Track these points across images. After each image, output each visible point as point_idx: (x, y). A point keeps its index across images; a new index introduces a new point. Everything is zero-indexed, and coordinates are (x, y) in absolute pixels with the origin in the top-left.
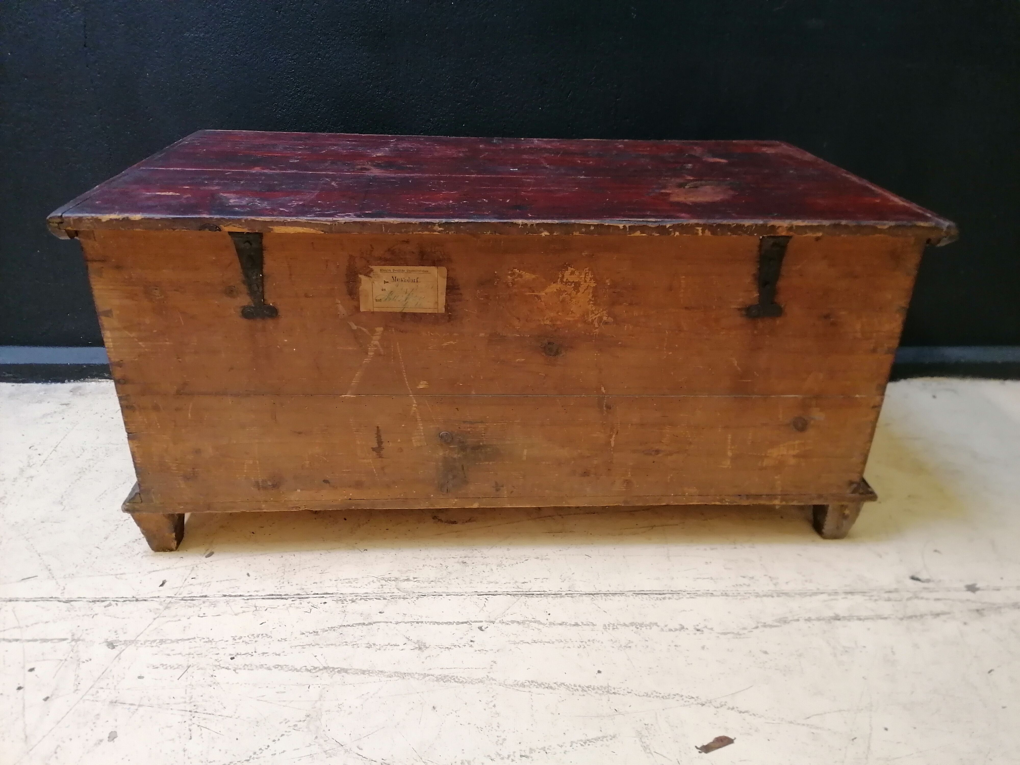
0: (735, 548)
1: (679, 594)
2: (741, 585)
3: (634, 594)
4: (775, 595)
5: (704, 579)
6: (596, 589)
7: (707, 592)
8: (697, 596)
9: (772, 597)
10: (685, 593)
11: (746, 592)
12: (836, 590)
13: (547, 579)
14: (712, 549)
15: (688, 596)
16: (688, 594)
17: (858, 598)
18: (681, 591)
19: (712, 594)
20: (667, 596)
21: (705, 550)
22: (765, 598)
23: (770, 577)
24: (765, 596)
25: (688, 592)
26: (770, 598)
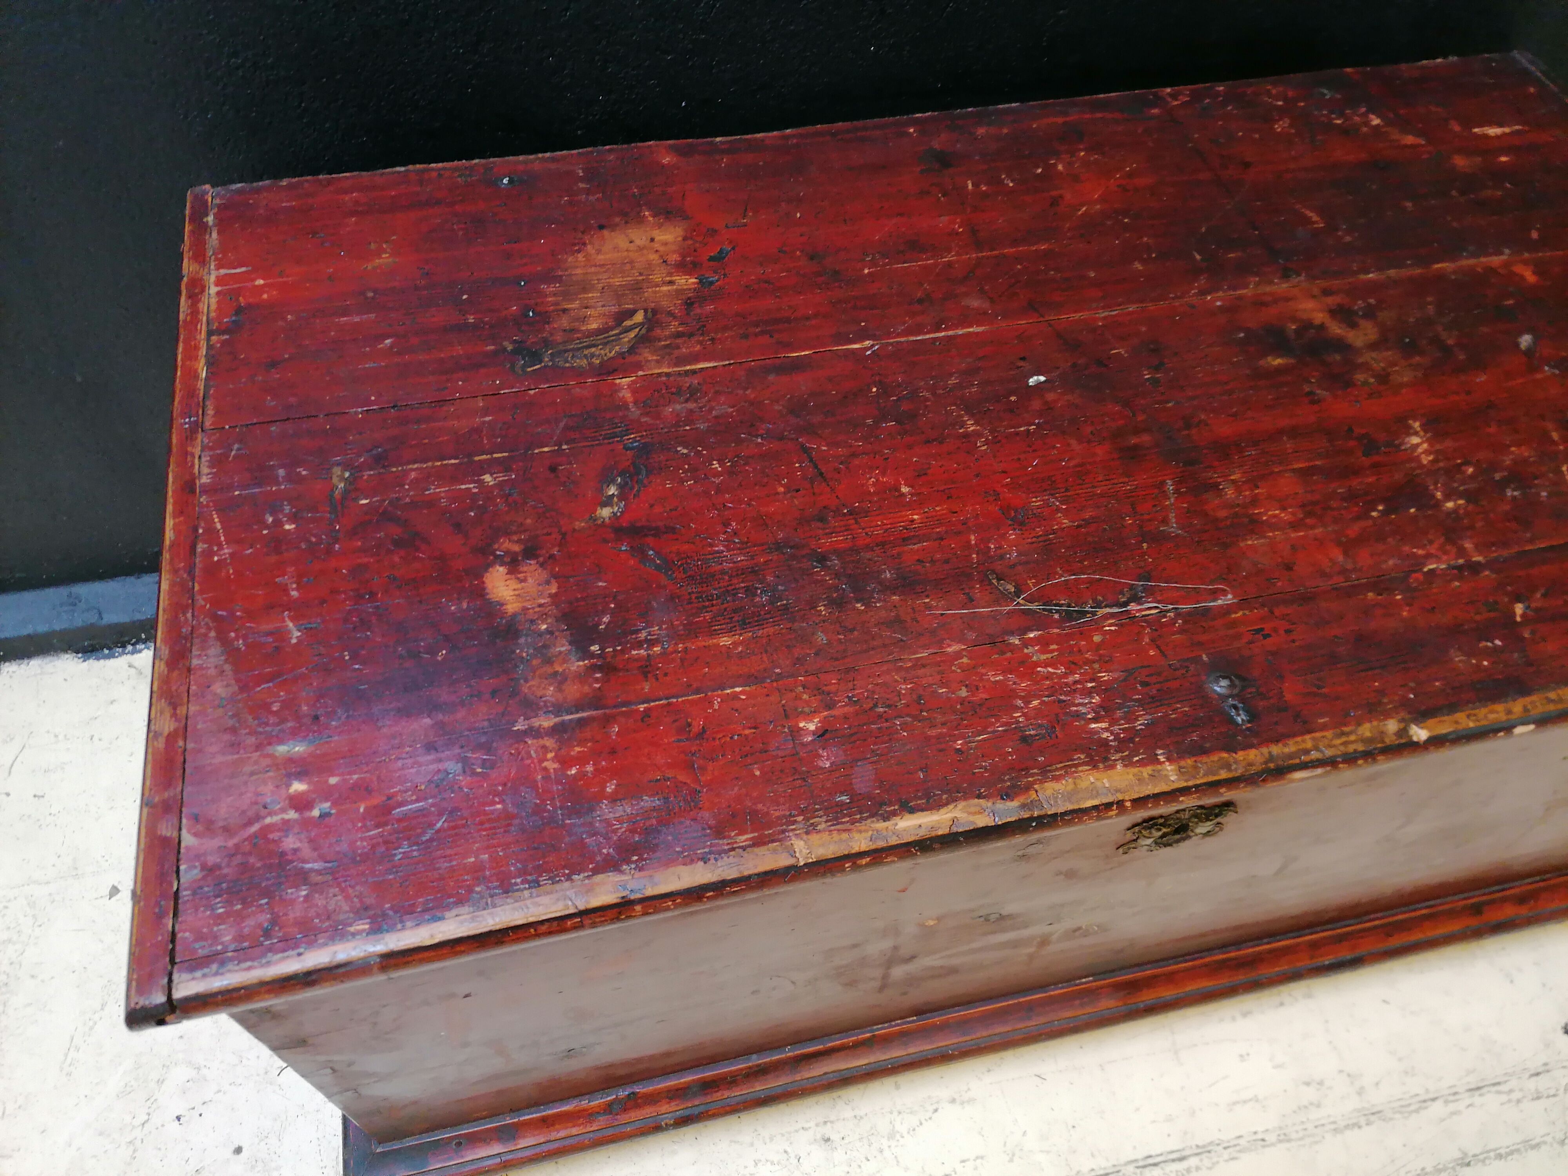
0: (1282, 1004)
1: (1209, 1152)
2: (1306, 1107)
3: (1138, 1167)
4: (1363, 1121)
5: (1245, 1102)
6: (1071, 1169)
7: (1255, 1137)
8: (1240, 1151)
9: (1360, 1127)
10: (1220, 1148)
11: (1317, 1123)
12: (1455, 1086)
13: (982, 1158)
14: (1245, 1015)
15: (1226, 1155)
16: (1225, 1148)
17: (1491, 1100)
18: (1211, 1143)
19: (1263, 1140)
20: (1193, 1162)
21: (1234, 1019)
22: (1348, 1133)
23: (1349, 1075)
24: (1347, 1127)
25: (1226, 1145)
26: (1356, 1130)
